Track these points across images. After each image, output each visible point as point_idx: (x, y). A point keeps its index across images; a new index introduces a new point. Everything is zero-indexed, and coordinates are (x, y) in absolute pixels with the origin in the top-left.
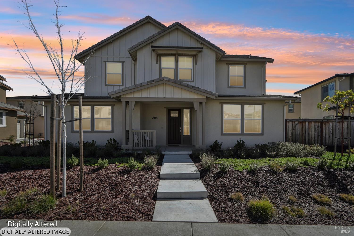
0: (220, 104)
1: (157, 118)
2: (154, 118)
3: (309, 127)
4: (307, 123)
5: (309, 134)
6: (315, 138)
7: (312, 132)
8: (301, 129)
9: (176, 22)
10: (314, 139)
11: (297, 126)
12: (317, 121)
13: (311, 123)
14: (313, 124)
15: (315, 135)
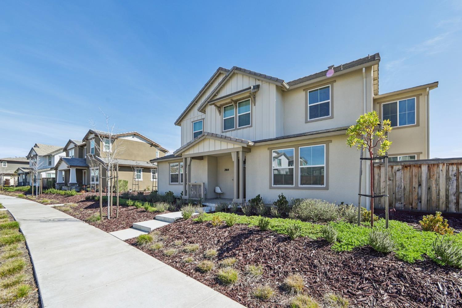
0: (268, 150)
1: (228, 170)
2: (226, 170)
3: (430, 176)
4: (424, 169)
5: (429, 188)
6: (447, 197)
7: (437, 184)
8: (408, 179)
9: (233, 66)
10: (444, 199)
11: (399, 174)
12: (455, 161)
13: (436, 166)
14: (443, 168)
15: (447, 190)
